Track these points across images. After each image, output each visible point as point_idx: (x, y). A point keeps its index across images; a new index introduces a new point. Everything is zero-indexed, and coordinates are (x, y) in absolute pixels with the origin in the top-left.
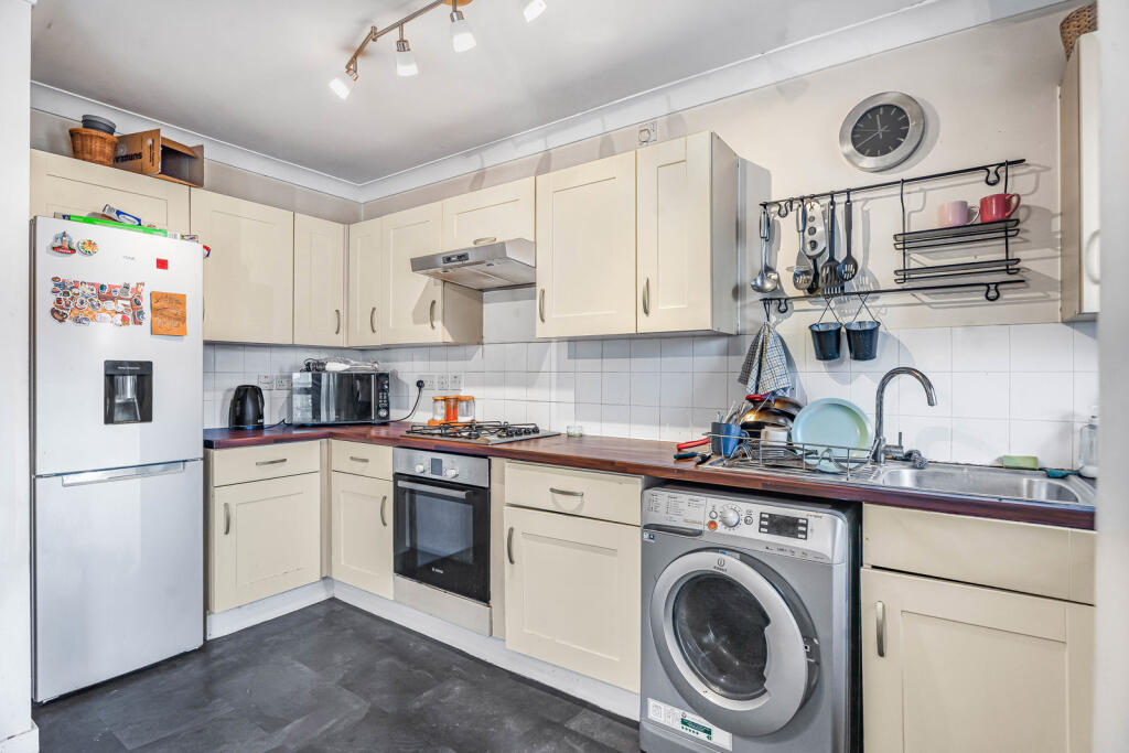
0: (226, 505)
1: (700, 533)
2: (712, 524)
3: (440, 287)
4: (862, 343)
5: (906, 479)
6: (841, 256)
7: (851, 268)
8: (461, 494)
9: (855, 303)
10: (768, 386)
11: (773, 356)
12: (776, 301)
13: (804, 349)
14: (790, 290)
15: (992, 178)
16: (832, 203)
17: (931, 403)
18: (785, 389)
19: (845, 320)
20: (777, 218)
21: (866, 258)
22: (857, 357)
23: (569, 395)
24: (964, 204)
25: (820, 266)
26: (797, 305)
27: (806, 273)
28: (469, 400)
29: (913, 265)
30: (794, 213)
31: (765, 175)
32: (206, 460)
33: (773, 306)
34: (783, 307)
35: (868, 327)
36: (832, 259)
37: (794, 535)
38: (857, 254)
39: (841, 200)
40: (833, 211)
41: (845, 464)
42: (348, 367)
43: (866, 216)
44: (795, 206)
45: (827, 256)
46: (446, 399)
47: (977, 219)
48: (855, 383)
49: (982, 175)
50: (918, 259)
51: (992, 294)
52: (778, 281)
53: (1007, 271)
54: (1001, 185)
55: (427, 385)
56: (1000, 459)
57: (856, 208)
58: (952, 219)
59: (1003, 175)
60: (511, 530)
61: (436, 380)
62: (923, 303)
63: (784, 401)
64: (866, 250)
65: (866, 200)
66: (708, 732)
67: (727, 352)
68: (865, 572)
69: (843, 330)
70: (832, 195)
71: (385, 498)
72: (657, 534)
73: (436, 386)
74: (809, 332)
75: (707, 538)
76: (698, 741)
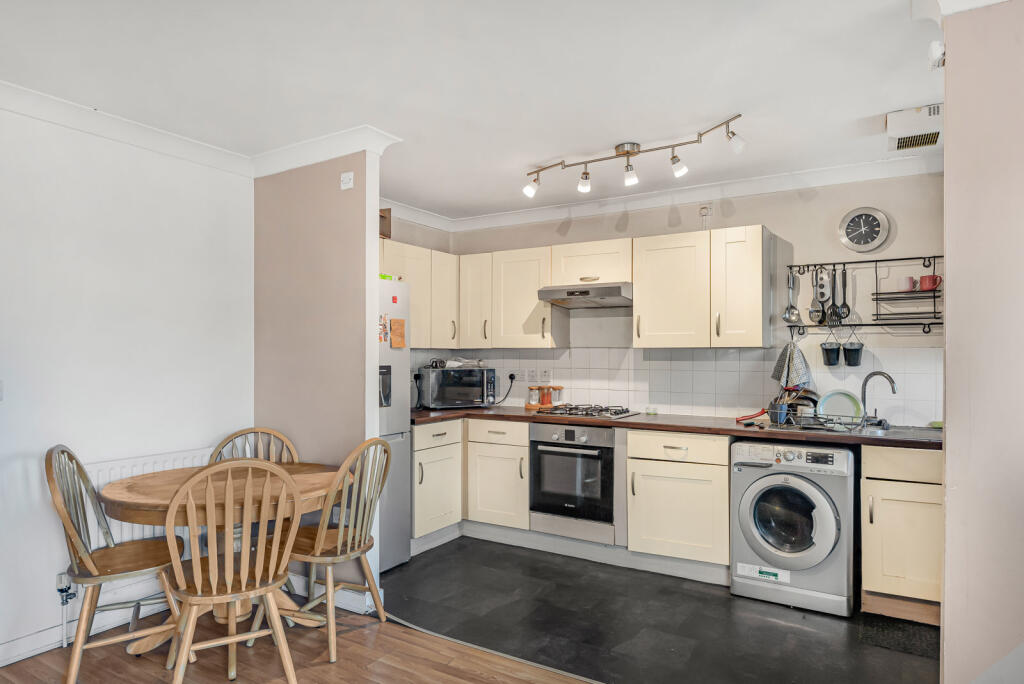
0: (420, 464)
1: (771, 465)
2: (778, 460)
3: (549, 309)
4: (853, 356)
5: (880, 433)
6: (839, 303)
7: (845, 310)
8: (595, 453)
9: (848, 330)
10: (795, 381)
11: (797, 362)
12: (796, 328)
13: (817, 359)
14: (806, 320)
15: (927, 263)
16: (834, 270)
17: (894, 392)
18: (804, 383)
19: (842, 341)
20: (798, 274)
21: (854, 304)
22: (849, 364)
23: (644, 386)
24: (911, 279)
25: (826, 307)
26: (810, 330)
27: (818, 311)
28: (558, 389)
29: (883, 311)
30: (810, 273)
31: (789, 247)
32: (411, 432)
33: (796, 330)
34: (801, 331)
35: (856, 347)
36: (834, 304)
37: (826, 463)
38: (849, 302)
39: (839, 268)
40: (835, 276)
41: (850, 427)
42: (461, 364)
43: (854, 279)
44: (811, 268)
45: (831, 302)
46: (540, 389)
47: (918, 287)
48: (847, 379)
49: (922, 262)
50: (887, 308)
51: (927, 329)
52: (798, 315)
53: (935, 318)
54: (932, 267)
55: (517, 378)
56: (931, 424)
57: (849, 273)
58: (905, 286)
59: (932, 262)
60: (633, 474)
61: (526, 374)
63: (806, 391)
64: (854, 299)
65: (854, 269)
66: (776, 575)
67: (764, 359)
68: (863, 481)
69: (842, 348)
70: (834, 265)
71: (522, 459)
72: (743, 468)
73: (526, 378)
74: (820, 348)
75: (776, 468)
76: (769, 582)
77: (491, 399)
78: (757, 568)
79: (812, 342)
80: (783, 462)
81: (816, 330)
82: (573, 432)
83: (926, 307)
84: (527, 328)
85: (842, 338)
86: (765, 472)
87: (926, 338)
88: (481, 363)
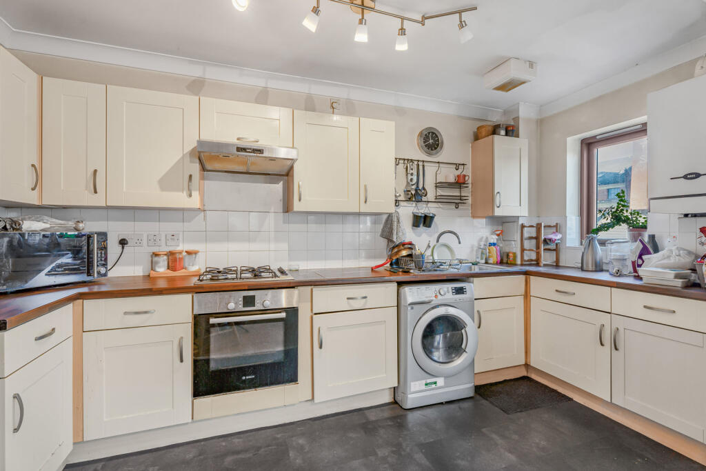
1: (431, 301)
2: (436, 296)
4: (428, 221)
6: (421, 187)
7: (424, 191)
8: (282, 315)
9: (425, 205)
15: (457, 168)
16: (418, 165)
17: (460, 243)
19: (422, 211)
21: (428, 188)
22: (426, 226)
23: (285, 246)
26: (402, 203)
27: (409, 191)
28: (194, 253)
29: (438, 194)
34: (398, 204)
35: (430, 215)
36: (417, 187)
38: (426, 187)
39: (421, 164)
40: (418, 168)
42: (48, 226)
46: (167, 254)
49: (455, 166)
50: (440, 192)
51: (457, 206)
53: (461, 199)
55: (132, 242)
60: (319, 329)
62: (440, 208)
64: (428, 184)
65: (428, 166)
66: (436, 383)
70: (418, 161)
71: (181, 339)
72: (415, 307)
73: (145, 242)
74: (412, 215)
75: (435, 303)
76: (433, 389)
77: (103, 270)
78: (424, 382)
79: (407, 211)
80: (440, 297)
81: (405, 204)
82: (253, 297)
83: (456, 193)
84: (165, 183)
85: (423, 209)
86: (428, 306)
87: (457, 211)
88: (81, 225)
